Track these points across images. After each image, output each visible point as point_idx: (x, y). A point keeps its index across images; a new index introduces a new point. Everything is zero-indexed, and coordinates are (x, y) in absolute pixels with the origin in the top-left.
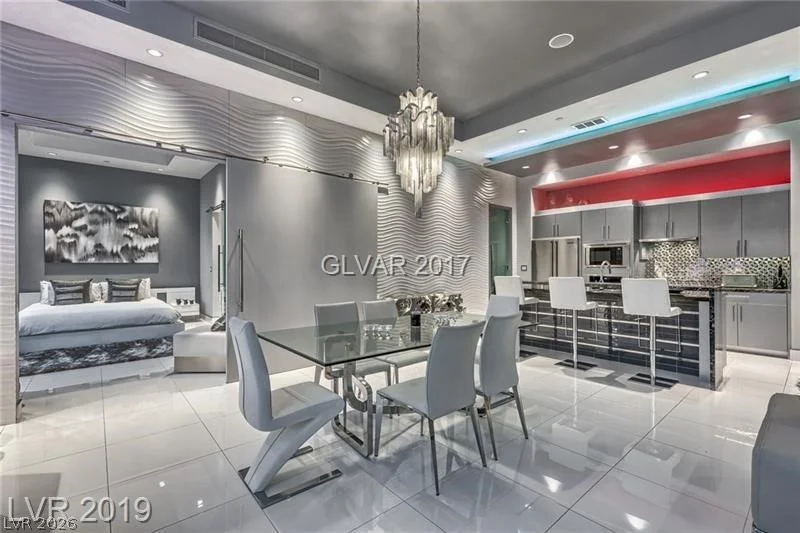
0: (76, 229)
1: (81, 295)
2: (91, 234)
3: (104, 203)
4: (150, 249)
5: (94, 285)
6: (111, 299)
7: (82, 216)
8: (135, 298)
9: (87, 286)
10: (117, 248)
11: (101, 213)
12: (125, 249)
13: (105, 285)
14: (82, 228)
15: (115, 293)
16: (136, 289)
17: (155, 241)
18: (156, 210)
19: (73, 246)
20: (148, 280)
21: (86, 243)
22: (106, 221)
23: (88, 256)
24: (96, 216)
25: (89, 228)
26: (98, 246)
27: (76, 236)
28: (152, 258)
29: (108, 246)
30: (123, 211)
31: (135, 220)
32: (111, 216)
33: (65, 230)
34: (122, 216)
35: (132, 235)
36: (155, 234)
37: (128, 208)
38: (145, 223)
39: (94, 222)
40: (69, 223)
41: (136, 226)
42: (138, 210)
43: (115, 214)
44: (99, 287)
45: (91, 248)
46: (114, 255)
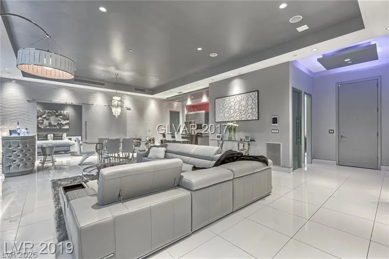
0: (43, 118)
1: (45, 138)
2: (47, 119)
3: (51, 110)
4: (66, 124)
5: (49, 135)
6: (54, 139)
7: (45, 114)
8: (61, 139)
9: (47, 135)
10: (56, 124)
11: (51, 113)
12: (58, 124)
13: (52, 135)
14: (45, 117)
15: (55, 138)
16: (62, 136)
17: (68, 121)
18: (68, 111)
19: (42, 123)
20: (65, 134)
21: (46, 122)
22: (52, 115)
23: (46, 126)
24: (49, 114)
25: (47, 117)
26: (50, 123)
27: (43, 120)
28: (67, 127)
29: (53, 123)
30: (58, 112)
31: (61, 115)
32: (54, 114)
33: (40, 118)
34: (57, 114)
35: (60, 119)
36: (68, 119)
37: (59, 111)
38: (64, 116)
39: (48, 116)
40: (41, 117)
41: (62, 117)
42: (62, 111)
43: (55, 113)
44: (50, 136)
45: (47, 124)
46: (55, 126)
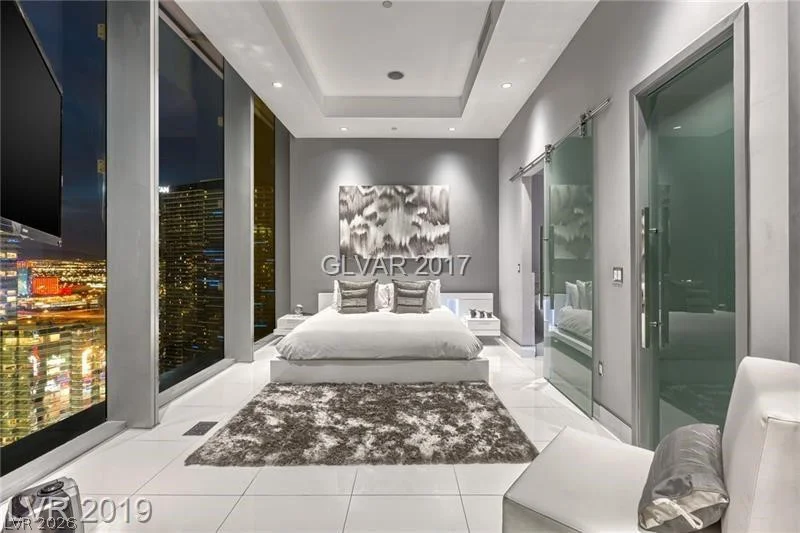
0: (367, 218)
1: (364, 302)
2: (381, 223)
3: (393, 184)
4: (441, 240)
5: (380, 288)
6: (398, 308)
7: (372, 201)
8: (423, 309)
9: (371, 288)
10: (406, 241)
11: (390, 197)
12: (414, 240)
13: (391, 286)
14: (374, 215)
15: (402, 301)
16: (423, 296)
17: (443, 230)
18: (447, 188)
19: (364, 237)
20: (438, 282)
21: (376, 234)
22: (395, 206)
23: (377, 251)
24: (386, 201)
25: (380, 216)
26: (388, 237)
27: (366, 226)
28: (441, 253)
29: (397, 239)
30: (411, 191)
31: (423, 203)
32: (399, 198)
33: (358, 220)
34: (409, 199)
35: (421, 222)
36: (445, 221)
37: (416, 187)
38: (434, 205)
39: (383, 209)
40: (360, 212)
41: (424, 210)
42: (426, 188)
43: (404, 196)
44: (384, 291)
45: (380, 243)
46: (403, 249)
